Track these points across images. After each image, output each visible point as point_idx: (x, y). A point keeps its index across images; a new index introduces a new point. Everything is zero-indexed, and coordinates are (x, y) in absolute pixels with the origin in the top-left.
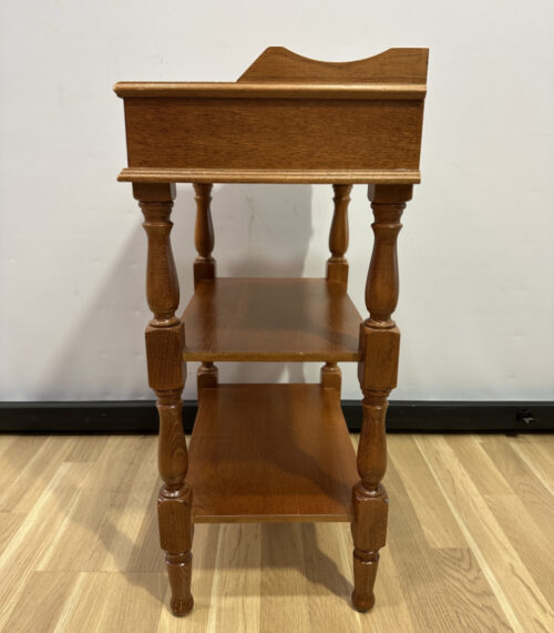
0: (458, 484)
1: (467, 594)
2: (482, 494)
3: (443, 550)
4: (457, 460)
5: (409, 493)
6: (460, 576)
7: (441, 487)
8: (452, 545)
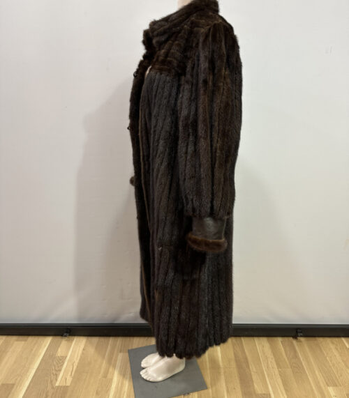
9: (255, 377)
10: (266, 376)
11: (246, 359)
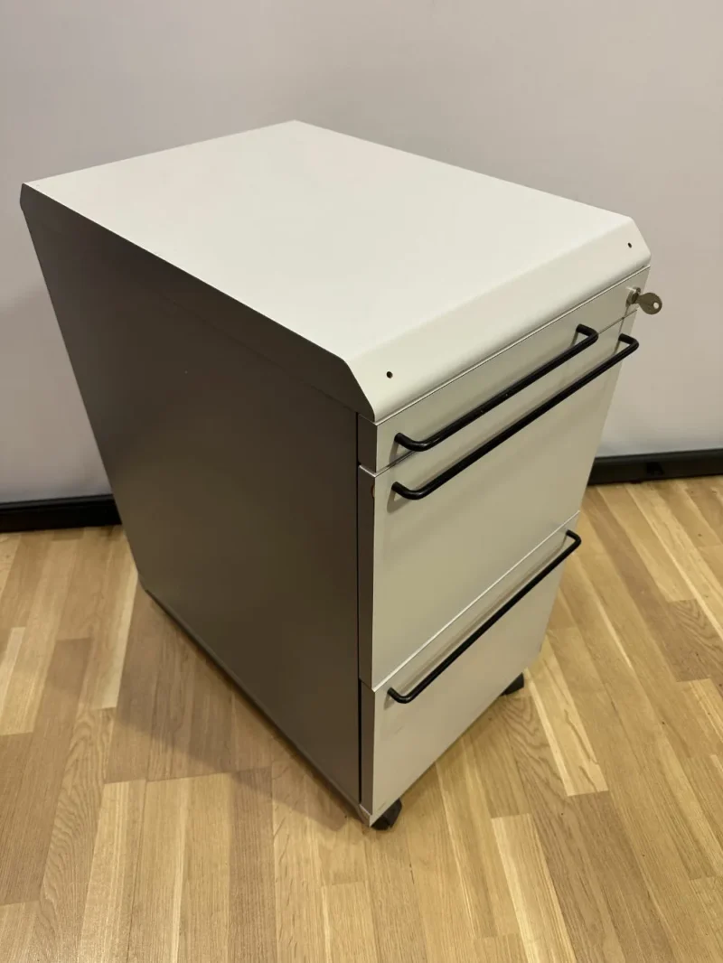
0: (676, 537)
1: (702, 639)
2: (697, 547)
3: (676, 602)
4: (669, 511)
5: (639, 552)
6: (692, 624)
7: (662, 542)
8: (683, 599)
9: (654, 569)
10: (677, 564)
11: (621, 532)
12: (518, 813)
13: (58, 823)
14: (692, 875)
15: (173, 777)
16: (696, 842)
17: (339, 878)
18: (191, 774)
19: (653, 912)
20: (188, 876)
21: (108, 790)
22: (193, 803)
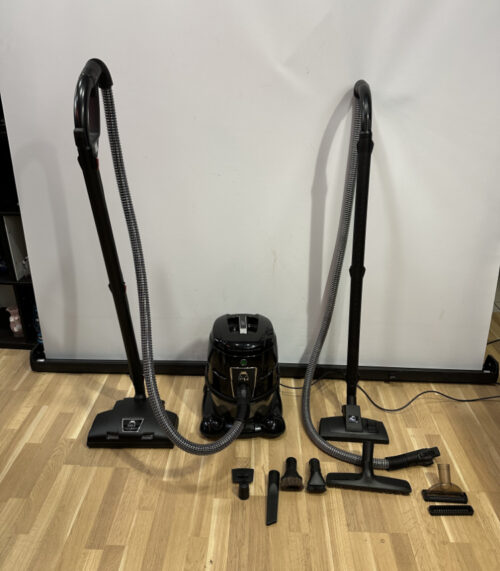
12: (226, 497)
13: (42, 475)
14: (290, 531)
15: (91, 465)
16: (298, 519)
17: (144, 508)
18: (99, 465)
19: (267, 541)
20: (86, 498)
21: (64, 467)
22: (96, 474)
